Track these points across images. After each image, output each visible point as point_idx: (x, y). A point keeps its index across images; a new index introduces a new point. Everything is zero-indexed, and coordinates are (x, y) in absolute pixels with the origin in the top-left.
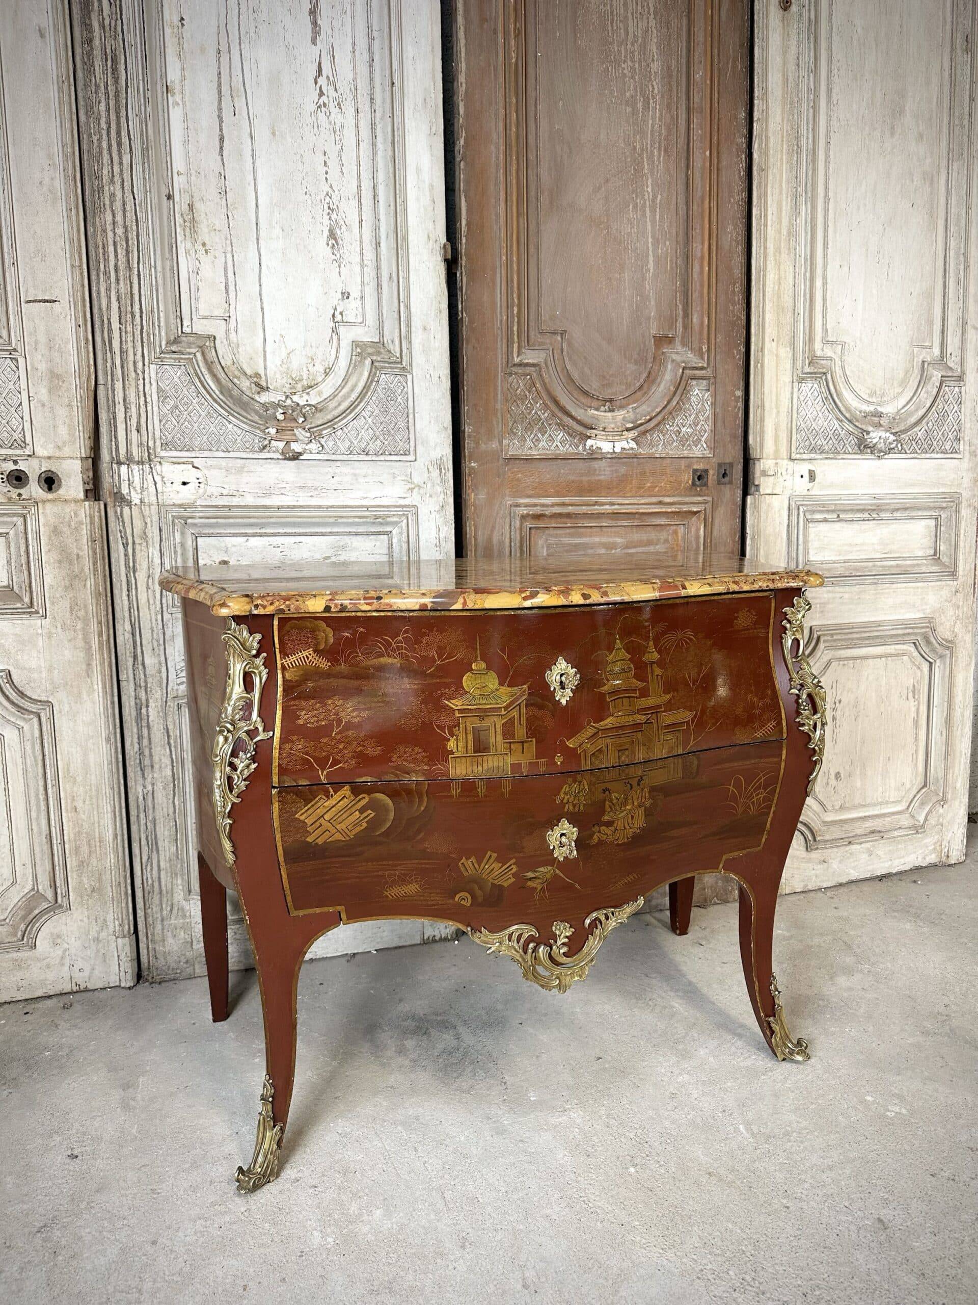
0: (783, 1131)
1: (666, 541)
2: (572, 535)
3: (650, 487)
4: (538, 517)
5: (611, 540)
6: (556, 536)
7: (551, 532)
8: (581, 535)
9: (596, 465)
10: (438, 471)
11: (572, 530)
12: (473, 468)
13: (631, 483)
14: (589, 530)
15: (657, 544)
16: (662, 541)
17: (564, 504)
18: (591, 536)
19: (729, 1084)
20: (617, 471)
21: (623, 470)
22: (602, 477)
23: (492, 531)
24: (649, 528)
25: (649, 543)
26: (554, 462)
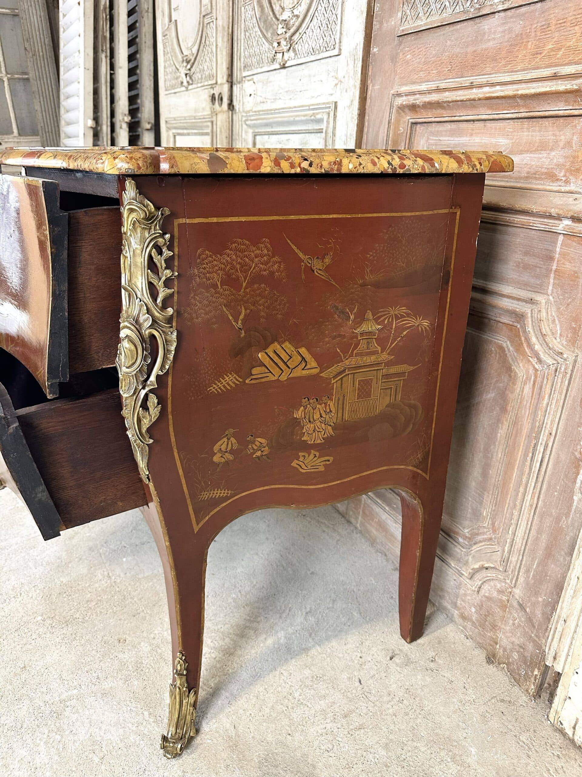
0: (65, 727)
1: (569, 144)
2: (452, 133)
3: (552, 50)
4: (413, 108)
5: (493, 141)
6: (438, 134)
7: (434, 128)
8: (460, 133)
9: (487, 24)
10: (353, 62)
11: (453, 126)
12: (375, 53)
13: (526, 47)
14: (470, 125)
15: (552, 150)
16: (561, 144)
17: (438, 90)
18: (471, 135)
19: (136, 683)
20: (510, 30)
21: (517, 26)
22: (491, 44)
23: (379, 128)
24: (546, 122)
25: (543, 147)
26: (440, 32)
